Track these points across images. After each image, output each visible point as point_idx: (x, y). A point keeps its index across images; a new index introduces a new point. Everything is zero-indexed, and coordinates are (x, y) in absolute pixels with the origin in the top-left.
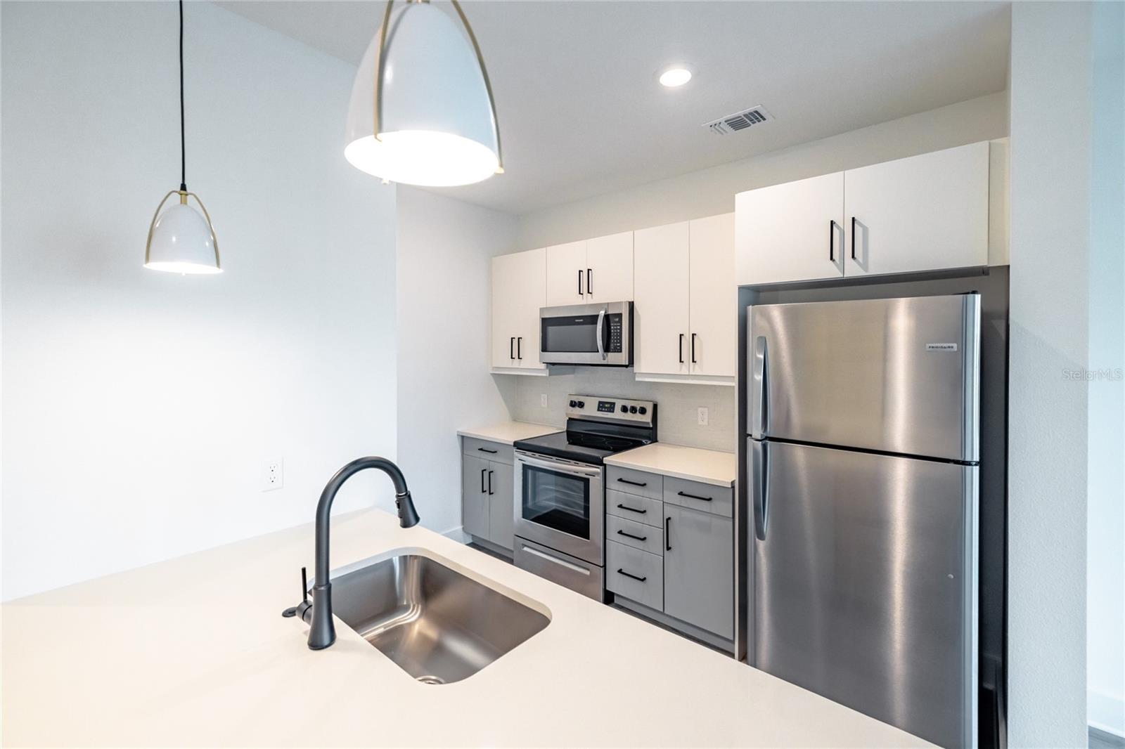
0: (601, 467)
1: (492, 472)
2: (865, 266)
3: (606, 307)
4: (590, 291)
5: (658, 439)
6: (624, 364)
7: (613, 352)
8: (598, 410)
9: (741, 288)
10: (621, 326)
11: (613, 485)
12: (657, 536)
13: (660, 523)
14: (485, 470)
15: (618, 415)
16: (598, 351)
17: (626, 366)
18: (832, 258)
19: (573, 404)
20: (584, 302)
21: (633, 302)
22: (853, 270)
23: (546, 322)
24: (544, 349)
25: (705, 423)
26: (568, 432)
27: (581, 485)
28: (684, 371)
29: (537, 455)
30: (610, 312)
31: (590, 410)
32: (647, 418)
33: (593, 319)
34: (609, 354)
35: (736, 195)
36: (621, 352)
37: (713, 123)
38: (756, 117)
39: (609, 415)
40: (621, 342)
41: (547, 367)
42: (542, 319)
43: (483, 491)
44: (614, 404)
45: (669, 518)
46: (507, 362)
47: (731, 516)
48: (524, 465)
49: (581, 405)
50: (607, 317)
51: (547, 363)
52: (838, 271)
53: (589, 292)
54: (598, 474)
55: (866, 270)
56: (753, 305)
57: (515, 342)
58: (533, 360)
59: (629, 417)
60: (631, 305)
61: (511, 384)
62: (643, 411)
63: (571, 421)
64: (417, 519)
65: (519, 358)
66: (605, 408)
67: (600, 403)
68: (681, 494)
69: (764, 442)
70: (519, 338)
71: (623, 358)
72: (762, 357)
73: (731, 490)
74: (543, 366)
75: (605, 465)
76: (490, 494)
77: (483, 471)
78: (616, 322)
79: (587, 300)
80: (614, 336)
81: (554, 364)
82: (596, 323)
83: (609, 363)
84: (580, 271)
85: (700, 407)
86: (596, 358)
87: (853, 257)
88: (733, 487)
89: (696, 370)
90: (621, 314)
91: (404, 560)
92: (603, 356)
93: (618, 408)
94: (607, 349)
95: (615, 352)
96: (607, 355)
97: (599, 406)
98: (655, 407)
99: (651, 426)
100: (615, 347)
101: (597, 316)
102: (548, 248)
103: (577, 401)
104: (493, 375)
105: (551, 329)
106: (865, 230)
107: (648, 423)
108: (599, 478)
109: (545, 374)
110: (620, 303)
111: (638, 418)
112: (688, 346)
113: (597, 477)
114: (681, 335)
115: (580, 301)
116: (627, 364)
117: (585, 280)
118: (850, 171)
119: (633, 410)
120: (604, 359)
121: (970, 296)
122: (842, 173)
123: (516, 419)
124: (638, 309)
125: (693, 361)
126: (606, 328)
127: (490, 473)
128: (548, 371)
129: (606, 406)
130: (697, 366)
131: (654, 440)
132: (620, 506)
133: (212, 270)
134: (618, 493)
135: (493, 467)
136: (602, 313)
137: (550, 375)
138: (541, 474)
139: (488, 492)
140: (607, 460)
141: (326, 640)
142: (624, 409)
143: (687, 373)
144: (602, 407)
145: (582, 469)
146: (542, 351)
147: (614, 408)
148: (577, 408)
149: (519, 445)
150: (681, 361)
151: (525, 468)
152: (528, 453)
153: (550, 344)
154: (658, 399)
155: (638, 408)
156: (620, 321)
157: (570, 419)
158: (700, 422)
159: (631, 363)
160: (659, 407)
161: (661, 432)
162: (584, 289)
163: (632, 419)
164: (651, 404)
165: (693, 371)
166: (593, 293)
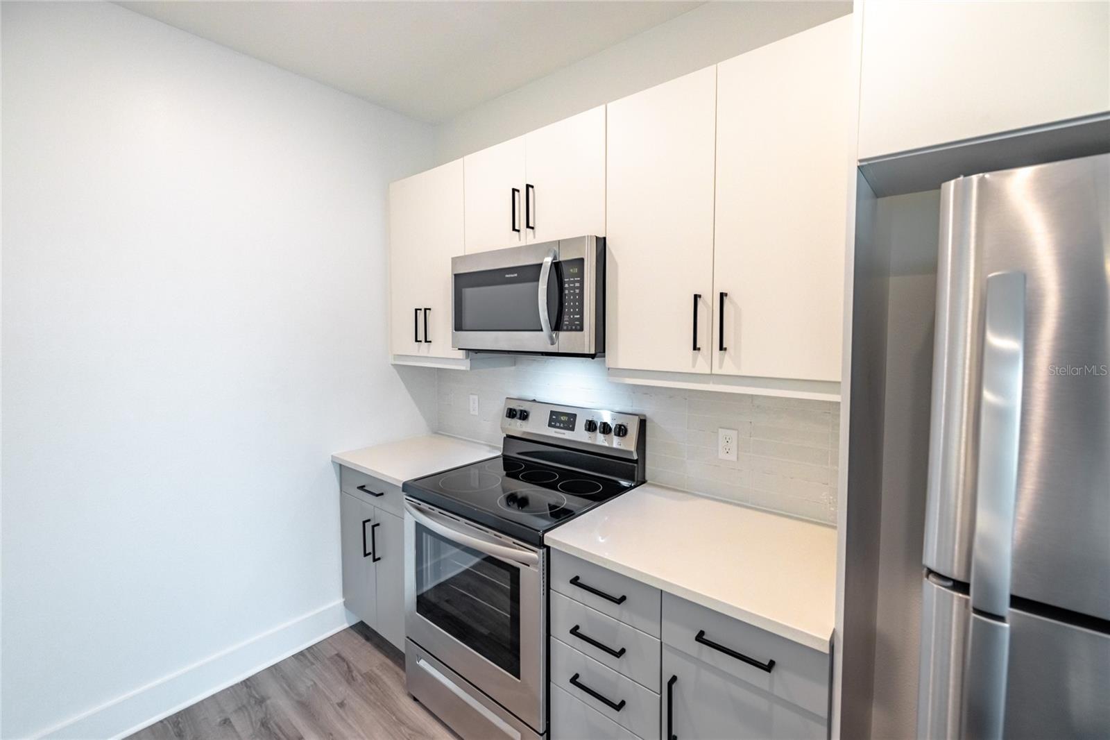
0: (543, 550)
1: (378, 525)
3: (556, 248)
4: (531, 225)
5: (648, 477)
6: (588, 351)
7: (567, 330)
8: (550, 425)
10: (582, 282)
11: (561, 585)
12: (646, 704)
13: (654, 681)
14: (369, 520)
15: (579, 435)
16: (542, 330)
17: (593, 356)
19: (511, 414)
20: (523, 243)
21: (604, 238)
23: (462, 281)
24: (459, 326)
25: (732, 457)
26: (505, 458)
27: (506, 577)
28: (702, 366)
30: (562, 258)
31: (537, 426)
32: (629, 443)
33: (532, 273)
34: (562, 334)
36: (582, 329)
39: (567, 435)
40: (582, 311)
41: (467, 357)
42: (455, 275)
43: (366, 555)
44: (575, 416)
45: (674, 679)
46: (413, 348)
48: (417, 524)
49: (524, 416)
50: (557, 266)
51: (464, 350)
53: (528, 226)
54: (535, 563)
57: (421, 315)
58: (446, 345)
59: (600, 439)
60: (602, 243)
62: (622, 431)
65: (426, 341)
66: (561, 422)
67: (552, 413)
68: (700, 637)
70: (425, 309)
71: (585, 340)
73: (828, 658)
74: (461, 354)
75: (548, 548)
76: (375, 560)
77: (364, 523)
78: (574, 275)
79: (527, 238)
80: (570, 301)
81: (474, 351)
82: (537, 279)
83: (560, 350)
84: (514, 190)
85: (724, 428)
86: (538, 340)
88: (832, 652)
89: (727, 366)
90: (582, 262)
92: (551, 338)
93: (580, 424)
94: (557, 326)
95: (571, 330)
96: (557, 336)
97: (551, 420)
98: (643, 423)
99: (636, 456)
100: (572, 321)
101: (541, 265)
102: (466, 158)
103: (518, 408)
104: (395, 366)
105: (468, 292)
107: (631, 452)
109: (465, 366)
110: (581, 239)
111: (615, 442)
112: (711, 319)
113: (533, 568)
114: (696, 297)
115: (514, 241)
116: (593, 352)
117: (522, 204)
119: (606, 429)
120: (553, 343)
123: (437, 429)
124: (614, 252)
125: (721, 348)
126: (554, 288)
127: (373, 527)
128: (469, 360)
129: (561, 418)
130: (727, 356)
131: (640, 481)
132: (576, 633)
134: (570, 602)
135: (380, 517)
136: (548, 260)
137: (471, 368)
139: (371, 556)
140: (552, 537)
142: (591, 426)
143: (708, 372)
144: (555, 421)
145: (505, 551)
146: (457, 329)
147: (574, 423)
148: (518, 420)
149: (409, 490)
150: (695, 348)
151: (419, 528)
152: (423, 505)
153: (468, 320)
154: (648, 410)
155: (613, 427)
156: (581, 274)
157: (509, 437)
158: (722, 455)
159: (600, 350)
160: (648, 425)
161: (652, 467)
162: (521, 222)
163: (606, 444)
164: (636, 420)
165: (721, 367)
166: (536, 229)
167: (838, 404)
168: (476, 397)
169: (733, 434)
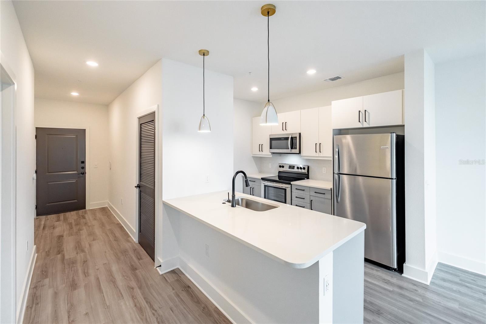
0: (290, 185)
1: (254, 188)
2: (369, 124)
3: (292, 134)
5: (310, 178)
6: (297, 153)
8: (289, 168)
9: (333, 130)
10: (296, 141)
11: (294, 190)
12: (308, 206)
13: (309, 202)
15: (295, 170)
16: (289, 149)
18: (359, 122)
19: (280, 166)
20: (284, 133)
21: (300, 133)
22: (366, 125)
23: (271, 140)
24: (271, 148)
25: (325, 172)
26: (278, 176)
27: (284, 190)
28: (317, 155)
29: (269, 182)
30: (293, 136)
31: (286, 169)
32: (306, 171)
33: (287, 139)
34: (293, 150)
35: (332, 102)
36: (296, 149)
37: (325, 80)
38: (338, 78)
39: (293, 170)
40: (296, 146)
42: (270, 138)
44: (294, 166)
45: (312, 200)
46: (258, 153)
47: (331, 198)
48: (265, 185)
49: (283, 167)
50: (292, 138)
51: (272, 153)
52: (361, 125)
53: (286, 130)
54: (289, 187)
55: (369, 125)
56: (335, 135)
57: (261, 146)
58: (267, 152)
59: (300, 170)
60: (300, 134)
61: (259, 160)
62: (304, 168)
63: (279, 172)
64: (249, 186)
65: (262, 151)
67: (289, 166)
68: (315, 192)
69: (338, 175)
71: (297, 151)
72: (337, 150)
73: (331, 191)
74: (270, 154)
75: (291, 184)
77: (250, 188)
79: (285, 132)
80: (294, 144)
81: (274, 153)
82: (288, 140)
83: (293, 153)
84: (283, 123)
85: (323, 167)
86: (289, 151)
87: (365, 121)
88: (331, 190)
89: (321, 155)
90: (296, 137)
91: (242, 199)
93: (296, 168)
94: (292, 148)
97: (289, 167)
98: (308, 167)
99: (307, 173)
101: (289, 137)
103: (282, 165)
104: (253, 157)
105: (273, 142)
106: (369, 113)
108: (290, 188)
109: (271, 156)
110: (296, 133)
111: (303, 171)
112: (318, 147)
113: (289, 188)
114: (316, 144)
116: (298, 153)
117: (284, 126)
118: (365, 96)
119: (301, 168)
120: (291, 151)
121: (393, 134)
122: (362, 97)
123: (260, 172)
124: (302, 135)
125: (320, 152)
126: (291, 142)
129: (291, 167)
131: (308, 178)
132: (296, 197)
133: (209, 131)
134: (295, 193)
135: (254, 186)
136: (290, 136)
138: (270, 188)
139: (252, 194)
141: (234, 206)
142: (298, 168)
143: (318, 156)
145: (284, 186)
146: (270, 149)
147: (294, 168)
148: (282, 168)
149: (263, 179)
150: (316, 152)
151: (265, 186)
152: (266, 181)
153: (273, 146)
154: (309, 165)
155: (302, 168)
156: (296, 139)
157: (279, 171)
158: (323, 172)
159: (300, 153)
160: (310, 168)
161: (311, 175)
162: (284, 129)
163: (301, 171)
164: (307, 167)
165: (320, 155)
166: (287, 130)
167: (331, 160)
168: (271, 164)
169: (325, 168)
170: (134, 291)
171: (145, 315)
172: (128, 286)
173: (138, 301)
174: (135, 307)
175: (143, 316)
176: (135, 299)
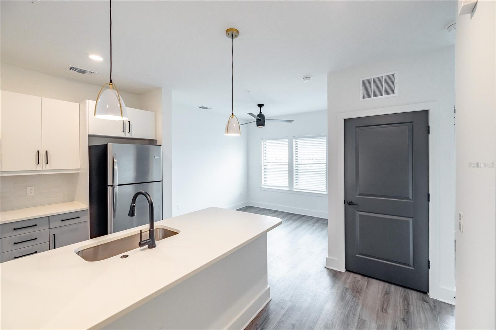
2: (131, 135)
9: (89, 135)
13: (47, 239)
28: (39, 168)
47: (88, 220)
52: (124, 135)
68: (62, 221)
87: (129, 132)
89: (48, 167)
106: (131, 125)
114: (38, 151)
143: (41, 170)
150: (37, 164)
170: (403, 317)
171: (404, 294)
172: (408, 327)
173: (404, 305)
174: (409, 303)
175: (405, 294)
176: (406, 309)
